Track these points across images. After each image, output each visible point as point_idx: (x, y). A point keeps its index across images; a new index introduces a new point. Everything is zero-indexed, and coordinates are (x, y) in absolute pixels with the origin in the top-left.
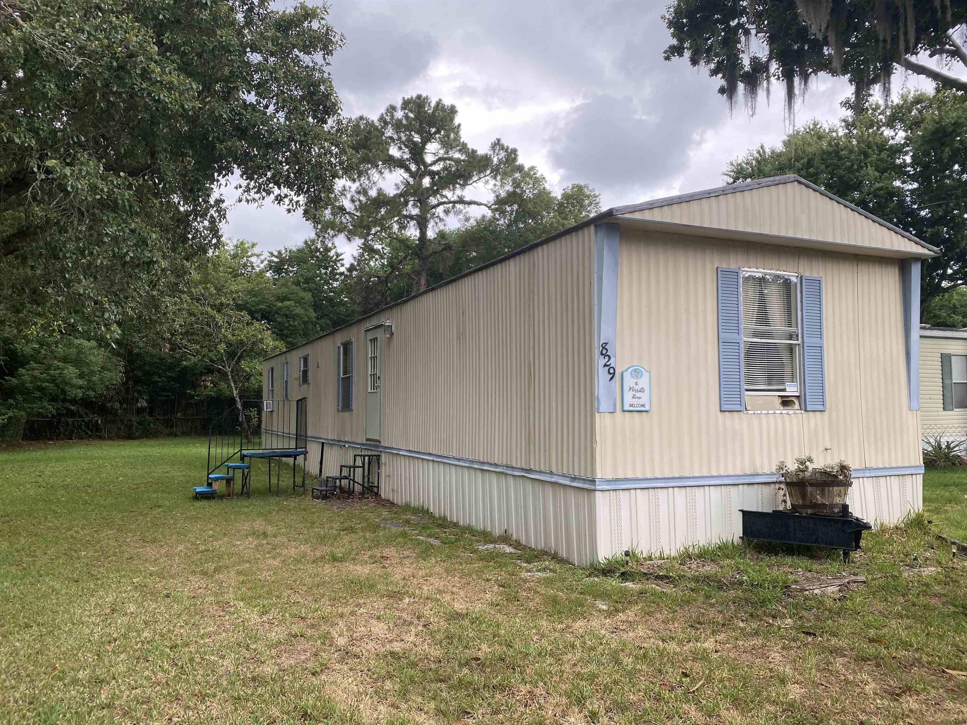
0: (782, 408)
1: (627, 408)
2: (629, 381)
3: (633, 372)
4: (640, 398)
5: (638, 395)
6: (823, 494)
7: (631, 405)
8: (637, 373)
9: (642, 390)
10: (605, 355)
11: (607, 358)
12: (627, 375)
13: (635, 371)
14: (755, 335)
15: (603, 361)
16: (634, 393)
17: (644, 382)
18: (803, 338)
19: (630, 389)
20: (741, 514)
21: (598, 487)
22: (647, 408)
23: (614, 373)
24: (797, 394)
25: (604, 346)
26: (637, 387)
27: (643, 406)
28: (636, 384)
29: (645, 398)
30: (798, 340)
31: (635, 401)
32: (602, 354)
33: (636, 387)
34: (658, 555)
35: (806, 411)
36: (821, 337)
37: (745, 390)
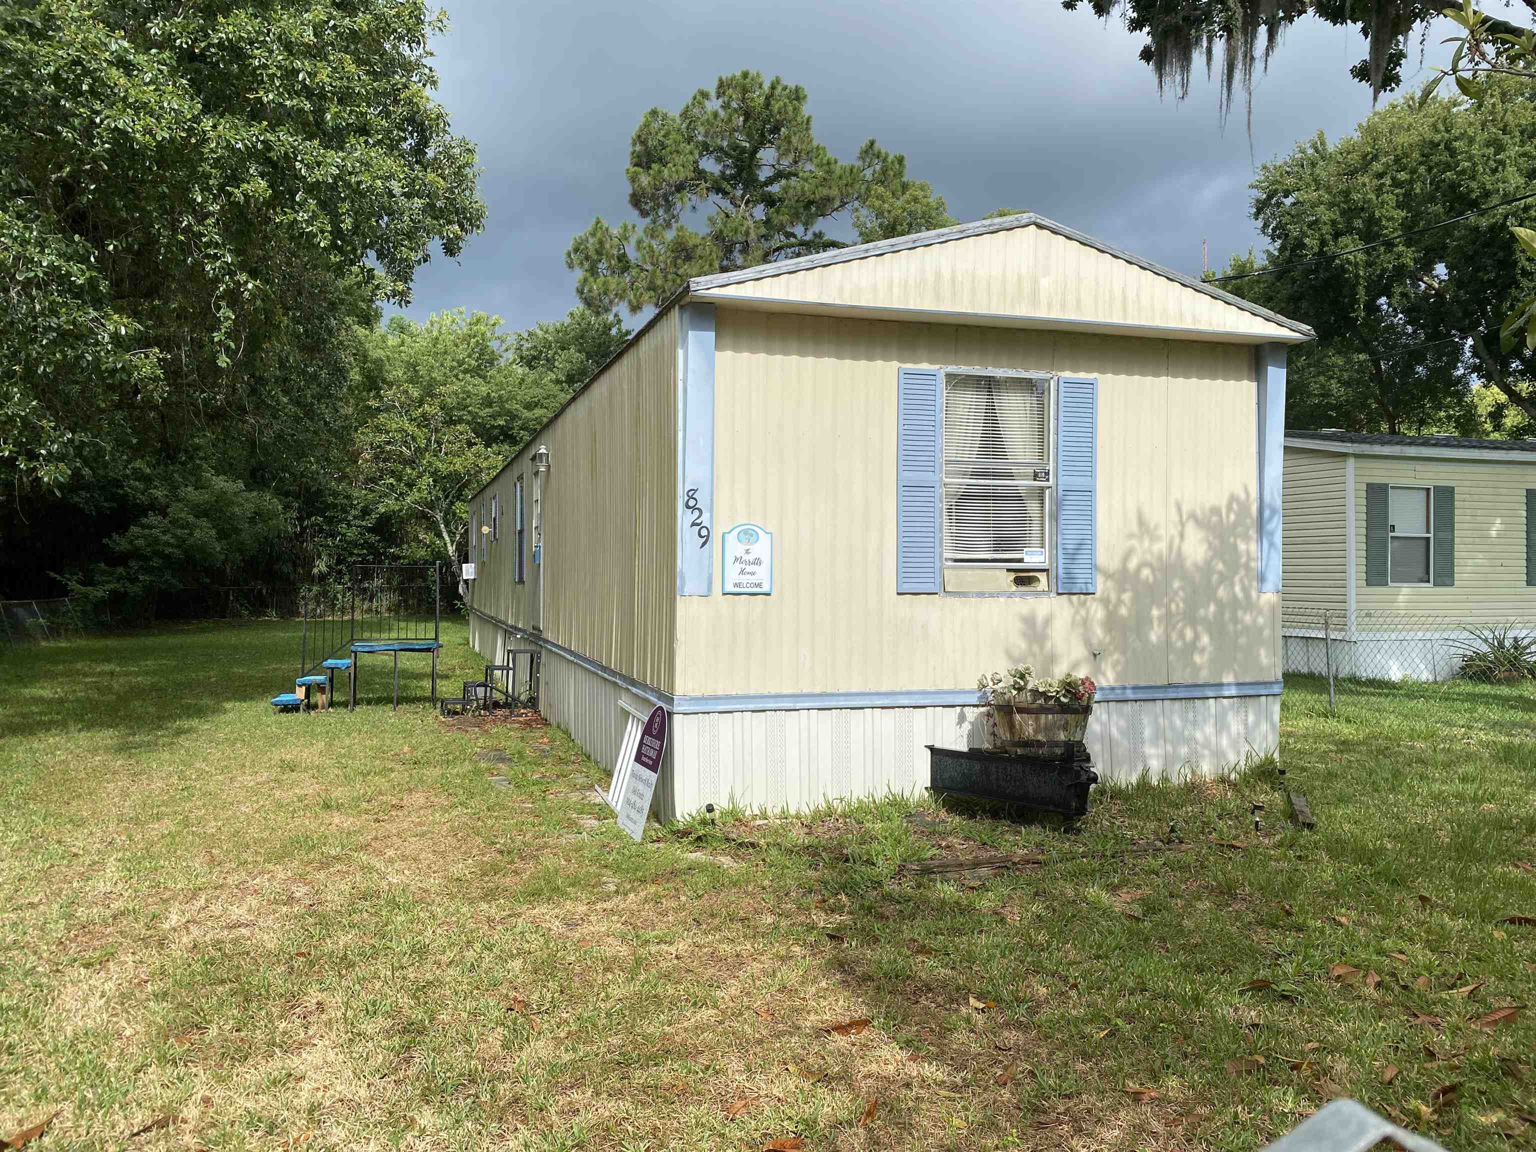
0: (1014, 588)
1: (730, 588)
2: (735, 548)
3: (742, 534)
4: (753, 574)
5: (749, 569)
6: (1037, 727)
7: (736, 585)
8: (748, 535)
9: (757, 562)
10: (694, 508)
11: (697, 513)
12: (731, 539)
13: (746, 532)
14: (975, 475)
15: (690, 517)
16: (743, 566)
17: (761, 549)
18: (1056, 476)
19: (736, 559)
20: (931, 753)
21: (677, 708)
22: (766, 588)
23: (708, 536)
24: (1046, 566)
25: (692, 494)
26: (751, 557)
27: (759, 585)
28: (747, 552)
29: (762, 574)
30: (1048, 480)
31: (745, 579)
32: (688, 507)
33: (746, 557)
34: (778, 811)
35: (1058, 593)
36: (1092, 475)
37: (946, 559)
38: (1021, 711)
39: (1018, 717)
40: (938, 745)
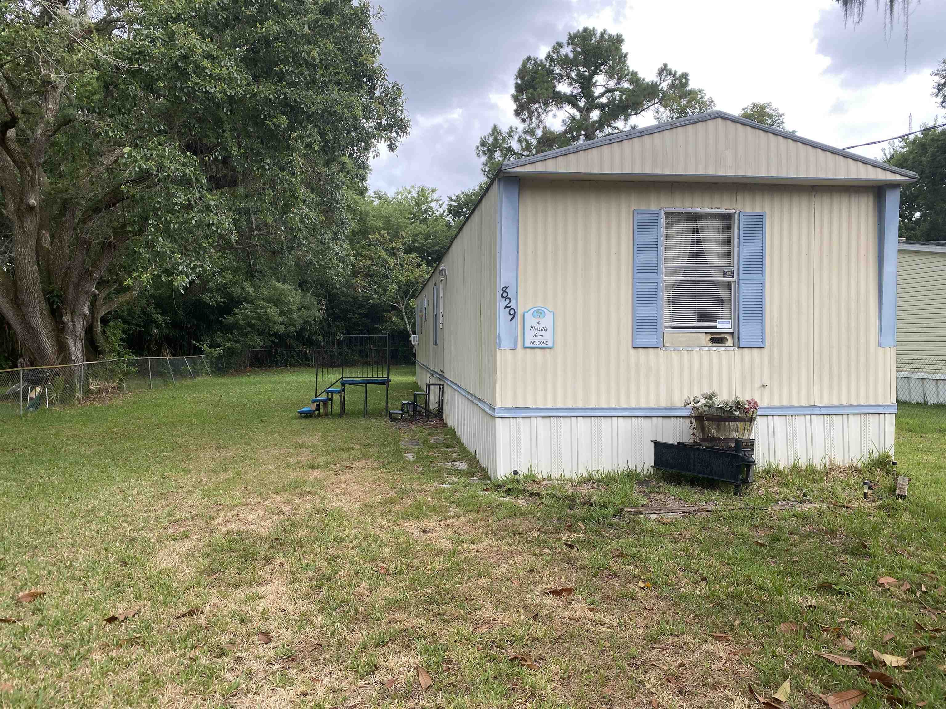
0: (710, 344)
1: (528, 345)
2: (531, 321)
3: (535, 313)
4: (541, 336)
5: (540, 333)
6: (718, 430)
7: (532, 343)
8: (539, 313)
9: (545, 329)
10: (506, 298)
11: (508, 301)
12: (528, 316)
13: (537, 311)
14: (685, 275)
15: (504, 303)
16: (536, 332)
17: (547, 321)
18: (738, 274)
19: (532, 328)
20: (653, 444)
21: (497, 415)
22: (550, 345)
23: (514, 314)
24: (731, 331)
25: (505, 290)
26: (541, 327)
27: (545, 343)
28: (538, 323)
29: (547, 337)
30: (733, 277)
31: (537, 339)
32: (502, 297)
33: (538, 326)
34: (558, 476)
35: (739, 347)
36: (762, 273)
37: (666, 327)
38: (708, 419)
39: (707, 423)
40: (660, 440)
